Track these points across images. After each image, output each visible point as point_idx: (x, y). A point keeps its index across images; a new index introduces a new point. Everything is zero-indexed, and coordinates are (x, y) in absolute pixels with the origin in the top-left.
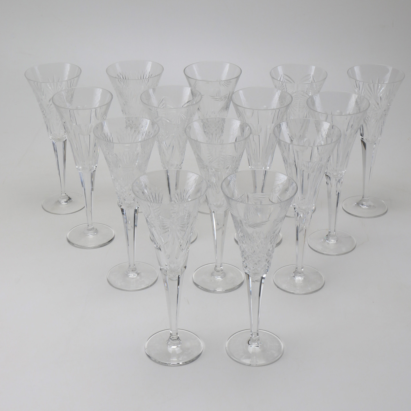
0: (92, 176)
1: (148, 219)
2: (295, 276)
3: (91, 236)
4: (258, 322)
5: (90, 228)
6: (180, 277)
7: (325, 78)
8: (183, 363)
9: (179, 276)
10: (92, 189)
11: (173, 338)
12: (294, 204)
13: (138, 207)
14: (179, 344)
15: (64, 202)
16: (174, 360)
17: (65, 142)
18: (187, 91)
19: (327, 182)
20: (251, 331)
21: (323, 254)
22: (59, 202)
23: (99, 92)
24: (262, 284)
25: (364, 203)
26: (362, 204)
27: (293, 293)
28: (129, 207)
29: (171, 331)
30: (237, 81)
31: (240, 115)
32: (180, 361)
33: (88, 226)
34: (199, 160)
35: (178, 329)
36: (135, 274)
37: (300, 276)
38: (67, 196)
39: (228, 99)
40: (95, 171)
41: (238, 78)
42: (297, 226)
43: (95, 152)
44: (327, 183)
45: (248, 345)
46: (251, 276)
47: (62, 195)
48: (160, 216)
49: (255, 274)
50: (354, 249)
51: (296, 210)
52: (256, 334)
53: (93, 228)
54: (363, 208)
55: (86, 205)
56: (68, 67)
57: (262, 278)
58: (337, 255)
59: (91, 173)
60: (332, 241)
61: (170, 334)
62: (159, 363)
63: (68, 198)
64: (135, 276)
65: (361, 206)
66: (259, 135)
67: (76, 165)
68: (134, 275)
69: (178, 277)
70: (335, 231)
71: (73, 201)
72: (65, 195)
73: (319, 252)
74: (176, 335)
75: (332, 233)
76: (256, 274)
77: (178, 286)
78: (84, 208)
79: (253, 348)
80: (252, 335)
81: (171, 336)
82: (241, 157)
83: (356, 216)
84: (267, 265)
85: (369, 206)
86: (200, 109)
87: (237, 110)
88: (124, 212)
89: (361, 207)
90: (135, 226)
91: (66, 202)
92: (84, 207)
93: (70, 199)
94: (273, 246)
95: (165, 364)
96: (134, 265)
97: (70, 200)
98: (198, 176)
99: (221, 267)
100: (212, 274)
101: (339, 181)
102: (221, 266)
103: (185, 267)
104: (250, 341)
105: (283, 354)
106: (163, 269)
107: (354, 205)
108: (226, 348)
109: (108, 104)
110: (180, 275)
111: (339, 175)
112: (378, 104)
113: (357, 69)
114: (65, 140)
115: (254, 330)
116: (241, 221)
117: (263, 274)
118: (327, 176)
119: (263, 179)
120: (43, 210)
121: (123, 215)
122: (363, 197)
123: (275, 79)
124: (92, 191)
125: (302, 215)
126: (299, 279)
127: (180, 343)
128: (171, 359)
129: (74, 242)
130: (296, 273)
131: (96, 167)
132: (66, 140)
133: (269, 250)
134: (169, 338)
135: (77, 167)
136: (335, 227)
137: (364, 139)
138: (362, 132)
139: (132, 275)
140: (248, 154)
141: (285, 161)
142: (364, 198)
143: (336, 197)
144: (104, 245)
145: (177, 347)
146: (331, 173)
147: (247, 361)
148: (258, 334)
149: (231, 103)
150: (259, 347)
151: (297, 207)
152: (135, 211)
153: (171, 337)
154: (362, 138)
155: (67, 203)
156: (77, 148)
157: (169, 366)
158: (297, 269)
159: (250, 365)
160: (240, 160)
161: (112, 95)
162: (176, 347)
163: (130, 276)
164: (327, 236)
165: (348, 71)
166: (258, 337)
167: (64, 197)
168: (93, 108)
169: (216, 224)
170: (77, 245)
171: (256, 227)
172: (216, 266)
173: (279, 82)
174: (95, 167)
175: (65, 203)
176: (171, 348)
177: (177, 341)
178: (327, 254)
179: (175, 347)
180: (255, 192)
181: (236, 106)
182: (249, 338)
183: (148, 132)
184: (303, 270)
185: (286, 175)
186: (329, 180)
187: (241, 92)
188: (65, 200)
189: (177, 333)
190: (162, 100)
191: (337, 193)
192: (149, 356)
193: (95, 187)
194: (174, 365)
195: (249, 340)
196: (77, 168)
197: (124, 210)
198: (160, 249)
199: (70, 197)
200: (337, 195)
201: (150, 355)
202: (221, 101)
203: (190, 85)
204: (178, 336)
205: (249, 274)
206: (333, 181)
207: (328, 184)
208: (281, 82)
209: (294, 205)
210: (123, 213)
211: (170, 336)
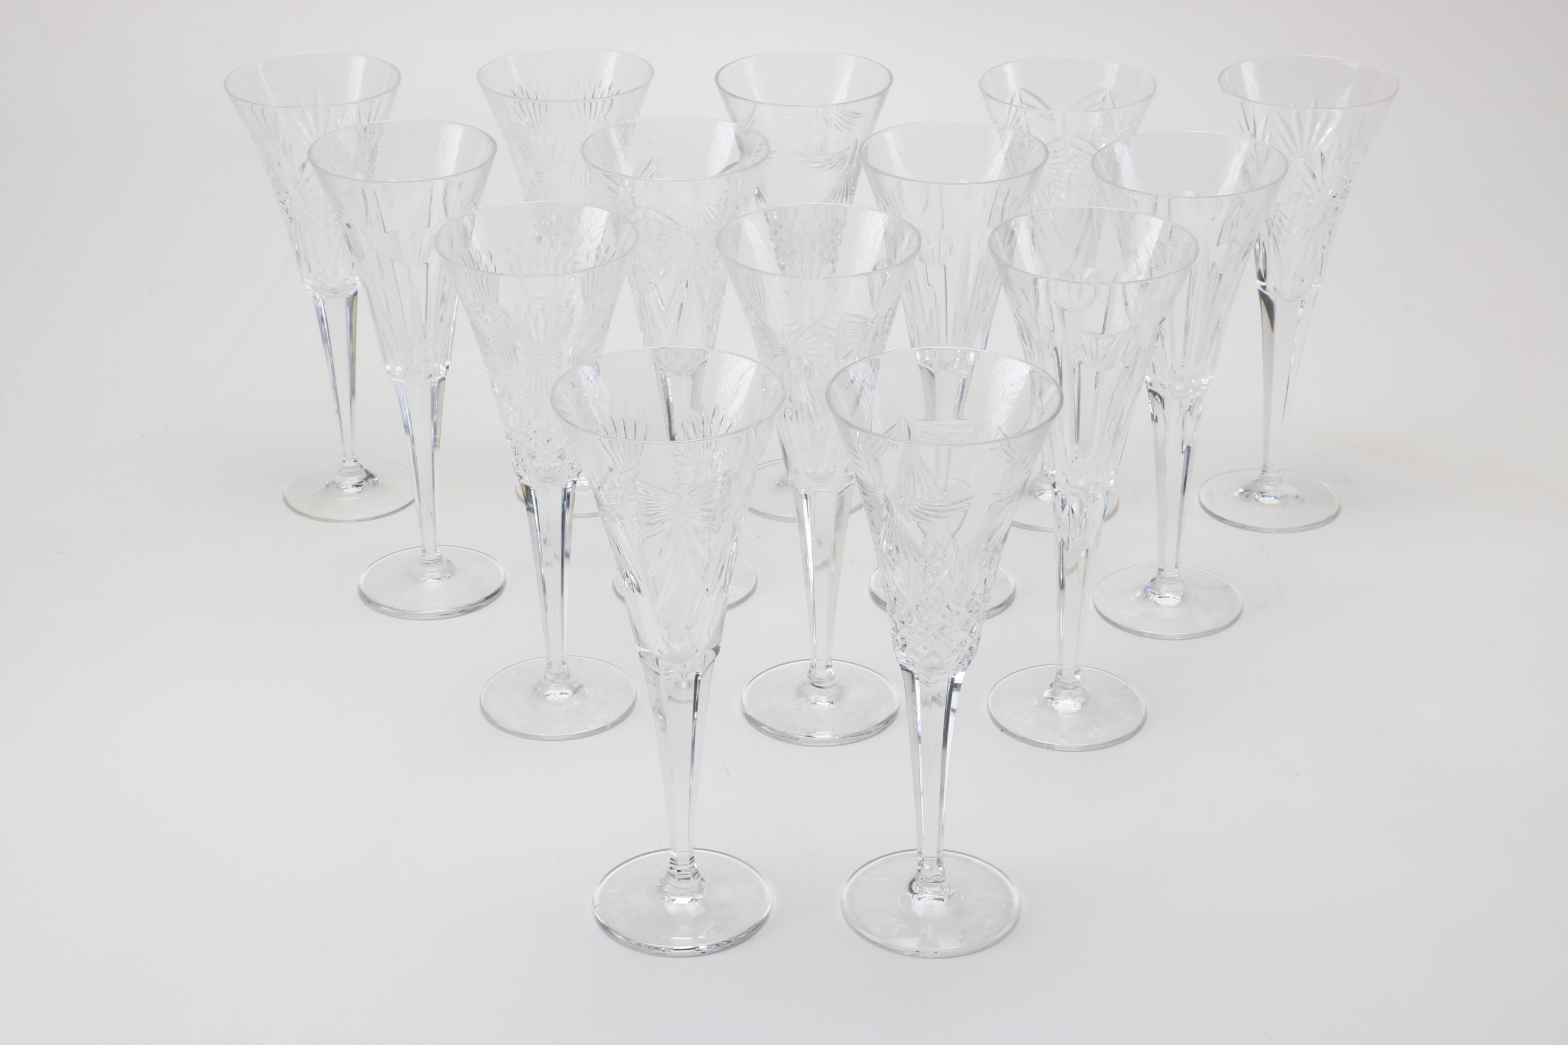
0: (436, 395)
1: (600, 493)
2: (1056, 698)
3: (431, 583)
4: (941, 828)
5: (430, 556)
6: (699, 678)
7: (1150, 96)
8: (710, 946)
9: (697, 676)
10: (435, 440)
11: (679, 871)
12: (1051, 472)
13: (575, 482)
14: (700, 893)
15: (353, 486)
16: (683, 941)
17: (352, 302)
18: (725, 137)
19: (1152, 416)
20: (920, 853)
21: (1141, 634)
22: (333, 486)
23: (454, 137)
24: (951, 714)
25: (1266, 488)
26: (1262, 494)
27: (1050, 747)
28: (547, 480)
29: (675, 851)
30: (880, 105)
31: (884, 202)
32: (702, 942)
33: (424, 551)
34: (762, 331)
35: (695, 849)
36: (565, 691)
37: (1070, 694)
38: (362, 467)
39: (851, 163)
40: (444, 379)
41: (883, 94)
42: (1062, 540)
43: (442, 319)
44: (1153, 419)
45: (911, 895)
46: (921, 676)
47: (347, 464)
48: (638, 483)
49: (933, 668)
50: (1238, 622)
51: (1056, 490)
52: (936, 862)
53: (438, 560)
54: (1264, 505)
55: (419, 494)
56: (359, 66)
57: (954, 686)
58: (1183, 638)
59: (432, 389)
60: (1170, 600)
61: (672, 859)
62: (639, 947)
63: (365, 475)
64: (567, 696)
65: (1257, 497)
66: (945, 266)
67: (386, 361)
68: (562, 694)
69: (694, 679)
70: (1176, 567)
71: (380, 482)
72: (354, 464)
73: (1129, 631)
74: (689, 862)
75: (1168, 574)
76: (934, 670)
77: (696, 714)
78: (413, 505)
79: (924, 903)
80: (921, 864)
81: (672, 866)
82: (890, 323)
83: (1243, 527)
84: (969, 641)
85: (1283, 498)
86: (765, 197)
87: (879, 190)
88: (532, 502)
89: (1257, 500)
90: (564, 555)
91: (357, 486)
92: (413, 501)
93: (370, 476)
94: (985, 581)
95: (658, 952)
96: (564, 663)
97: (370, 480)
98: (754, 364)
99: (829, 670)
100: (800, 693)
101: (1189, 410)
102: (827, 667)
103: (716, 650)
104: (914, 883)
105: (1017, 921)
106: (650, 654)
107: (1236, 494)
108: (842, 903)
109: (486, 167)
110: (701, 674)
111: (1191, 391)
112: (1314, 176)
113: (1248, 70)
114: (352, 293)
115: (930, 851)
116: (887, 500)
117: (956, 670)
118: (1155, 394)
119: (957, 403)
120: (288, 510)
121: (530, 513)
122: (1264, 472)
123: (995, 99)
124: (435, 446)
125: (1076, 504)
126: (1067, 705)
127: (701, 890)
128: (673, 938)
129: (378, 599)
130: (1058, 685)
131: (447, 368)
132: (356, 294)
133: (974, 594)
134: (668, 873)
135: (388, 367)
136: (1177, 555)
137: (1268, 287)
138: (1261, 266)
139: (556, 694)
140: (912, 328)
141: (1025, 335)
142: (1267, 474)
143: (1182, 458)
144: (471, 608)
145: (692, 900)
146: (1166, 386)
147: (910, 944)
148: (939, 862)
149: (863, 176)
150: (943, 900)
151: (1060, 480)
152: (564, 500)
153: (674, 872)
154: (1264, 287)
155: (360, 489)
156: (387, 306)
157: (668, 956)
158: (1060, 674)
159: (916, 954)
160: (887, 331)
161: (495, 144)
162: (689, 899)
163: (552, 697)
164: (1152, 581)
165: (1220, 77)
166: (941, 869)
167: (350, 471)
168: (436, 179)
169: (812, 542)
170: (392, 608)
171: (935, 516)
172: (812, 667)
173: (1008, 106)
174: (443, 368)
175: (356, 489)
176: (675, 902)
177: (694, 882)
178: (1154, 635)
179: (685, 900)
180: (931, 414)
181: (875, 173)
182: (914, 874)
183: (603, 250)
184: (1078, 677)
185: (1022, 361)
186: (1161, 406)
187: (889, 136)
188: (356, 480)
189: (693, 857)
190: (647, 161)
191: (1185, 447)
192: (605, 928)
193: (444, 435)
194: (681, 954)
195: (914, 880)
196: (389, 372)
197: (532, 491)
198: (639, 591)
199: (372, 471)
200: (1183, 452)
201: (607, 925)
202: (829, 169)
203: (734, 119)
204: (695, 865)
205: (915, 671)
206: (1173, 410)
207: (1156, 421)
208: (1013, 108)
209: (1053, 476)
210: (531, 506)
211: (671, 868)
